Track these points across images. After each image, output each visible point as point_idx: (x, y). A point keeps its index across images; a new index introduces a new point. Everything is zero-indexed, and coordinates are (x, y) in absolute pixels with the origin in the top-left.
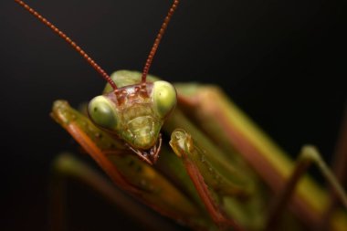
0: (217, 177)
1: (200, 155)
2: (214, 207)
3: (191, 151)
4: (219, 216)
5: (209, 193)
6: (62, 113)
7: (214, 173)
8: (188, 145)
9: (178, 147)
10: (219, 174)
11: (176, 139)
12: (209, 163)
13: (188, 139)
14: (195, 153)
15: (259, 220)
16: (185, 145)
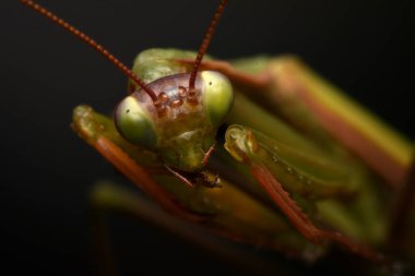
0: (301, 177)
1: (270, 155)
2: (303, 219)
3: (256, 151)
4: (312, 230)
5: (292, 202)
6: (87, 125)
7: (294, 174)
8: (250, 144)
9: (237, 149)
10: (302, 174)
11: (233, 140)
12: (284, 162)
13: (247, 137)
14: (263, 153)
15: (378, 229)
16: (246, 144)
